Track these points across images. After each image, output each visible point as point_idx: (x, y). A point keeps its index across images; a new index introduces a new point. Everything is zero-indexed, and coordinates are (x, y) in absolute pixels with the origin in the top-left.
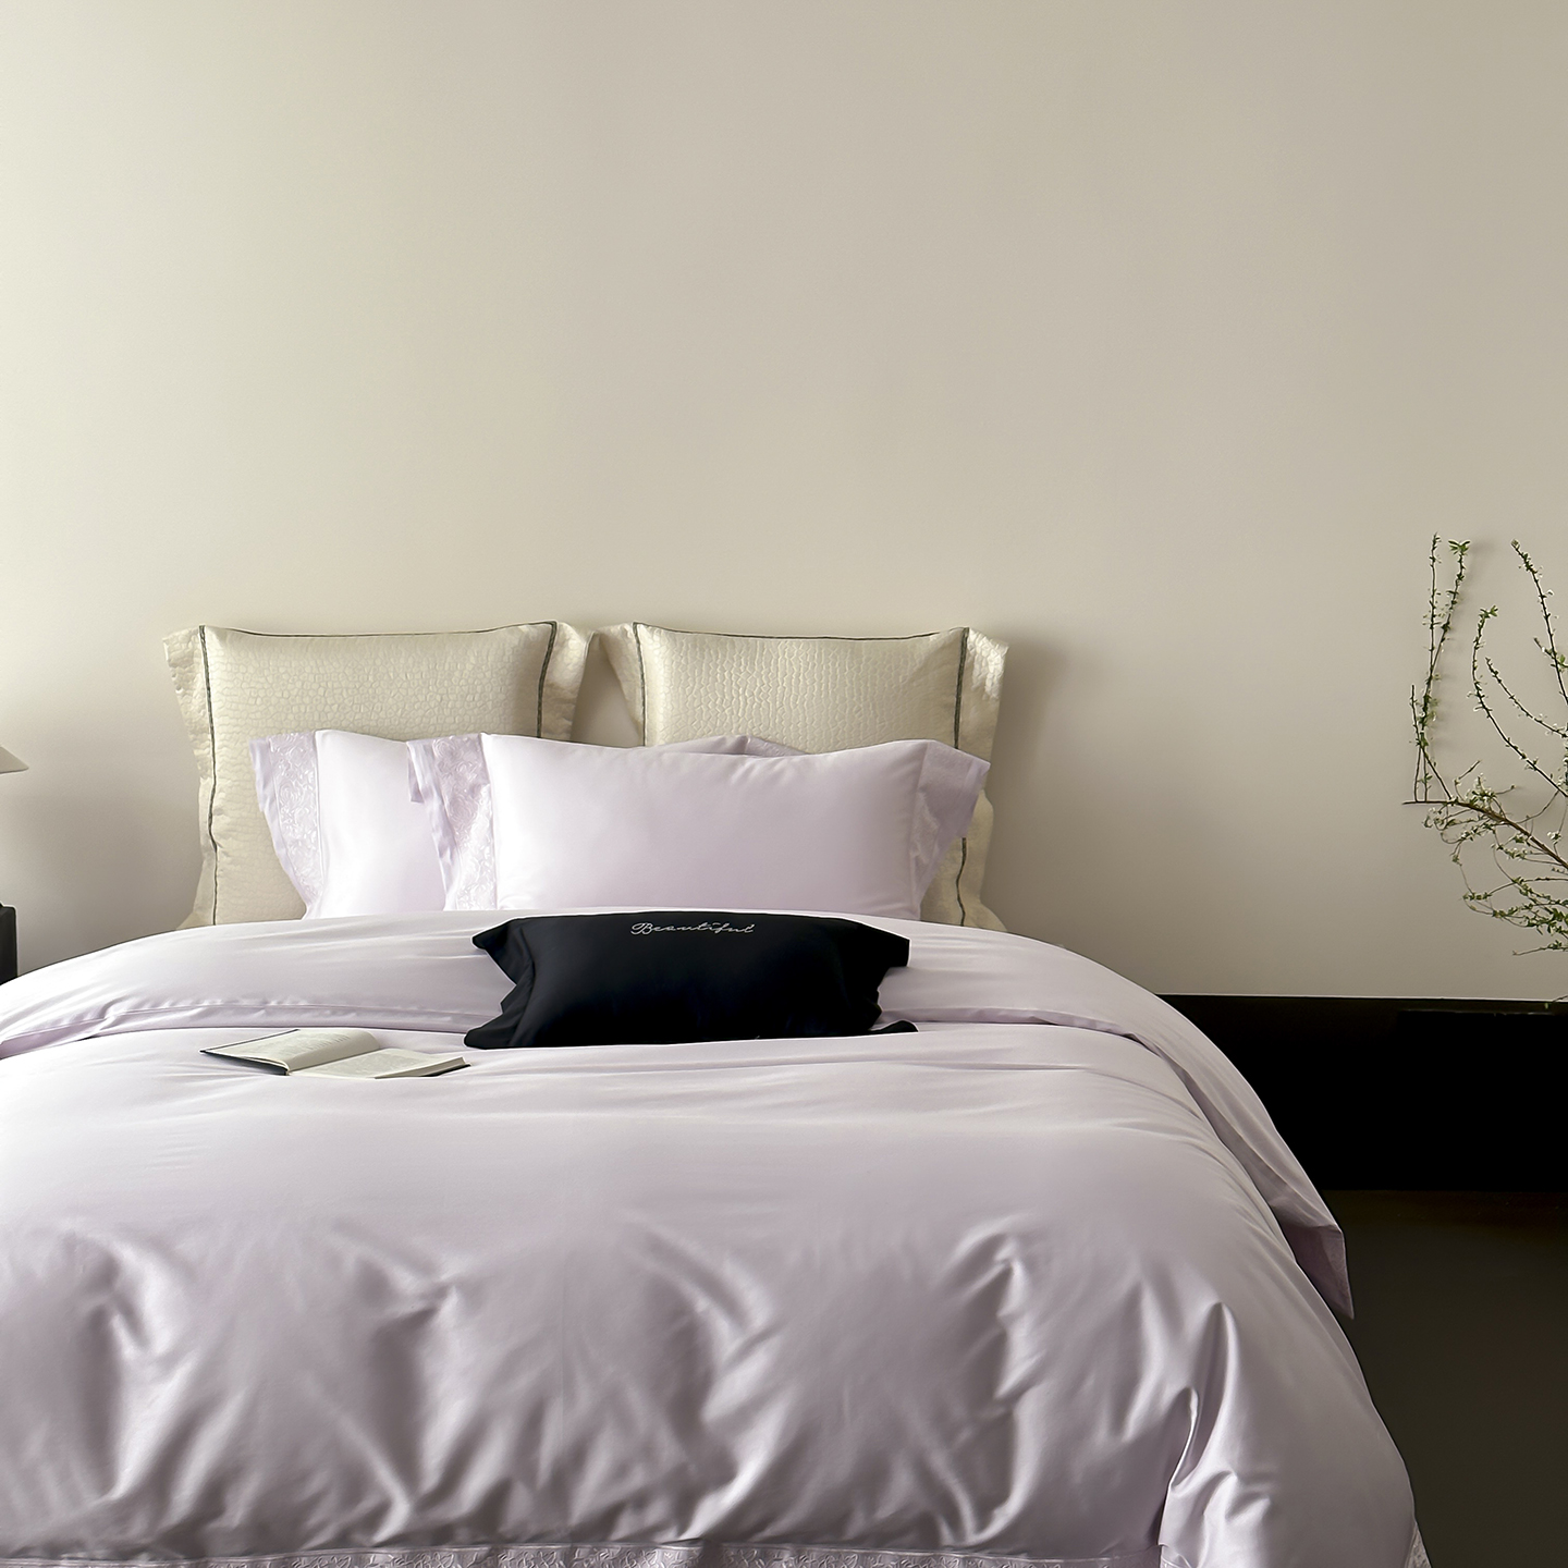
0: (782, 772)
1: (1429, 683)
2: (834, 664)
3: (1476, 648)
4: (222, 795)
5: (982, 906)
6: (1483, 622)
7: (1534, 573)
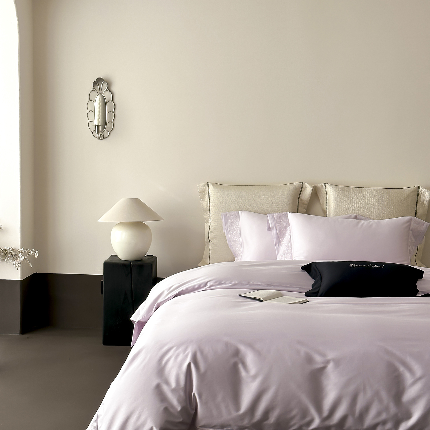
2: (382, 195)
4: (212, 228)
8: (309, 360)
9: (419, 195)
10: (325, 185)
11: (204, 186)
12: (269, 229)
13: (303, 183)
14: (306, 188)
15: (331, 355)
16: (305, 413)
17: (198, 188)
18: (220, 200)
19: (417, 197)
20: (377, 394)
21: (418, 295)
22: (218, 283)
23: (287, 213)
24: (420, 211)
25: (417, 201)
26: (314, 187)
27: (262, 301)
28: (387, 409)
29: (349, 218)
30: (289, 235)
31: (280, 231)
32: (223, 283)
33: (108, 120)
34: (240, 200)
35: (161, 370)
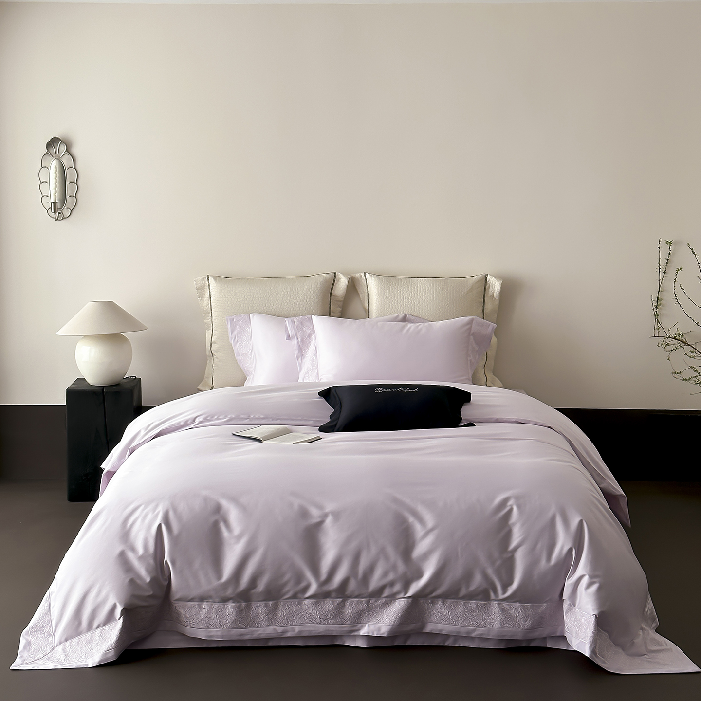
0: (421, 329)
1: (659, 293)
2: (438, 288)
3: (675, 282)
4: (215, 337)
5: (493, 376)
6: (677, 273)
7: (695, 255)
8: (304, 513)
9: (487, 286)
10: (365, 275)
11: (203, 280)
12: (289, 338)
13: (335, 273)
14: (339, 280)
15: (329, 507)
16: (299, 577)
17: (195, 283)
18: (225, 299)
19: (485, 289)
20: (382, 551)
21: (460, 425)
22: (208, 418)
23: (311, 317)
24: (489, 306)
25: (484, 294)
26: (351, 278)
27: (260, 441)
28: (394, 567)
29: (395, 320)
30: (314, 345)
31: (302, 340)
32: (215, 417)
33: (69, 193)
34: (252, 298)
35: (125, 535)
